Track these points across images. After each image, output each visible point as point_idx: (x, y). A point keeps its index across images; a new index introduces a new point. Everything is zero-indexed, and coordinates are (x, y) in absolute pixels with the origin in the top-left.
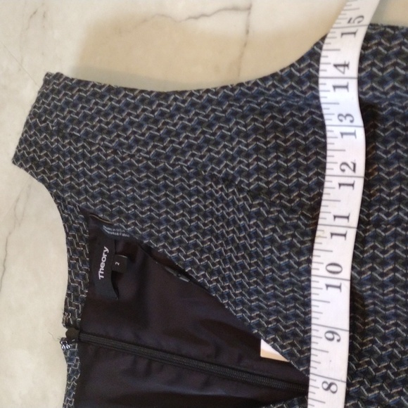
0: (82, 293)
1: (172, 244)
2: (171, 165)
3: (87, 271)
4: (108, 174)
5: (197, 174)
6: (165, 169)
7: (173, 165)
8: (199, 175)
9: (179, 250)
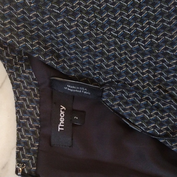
0: (33, 146)
1: (126, 103)
2: (132, 44)
3: (37, 127)
4: (82, 45)
5: (151, 52)
6: (126, 46)
7: (133, 44)
8: (153, 53)
9: (131, 109)
